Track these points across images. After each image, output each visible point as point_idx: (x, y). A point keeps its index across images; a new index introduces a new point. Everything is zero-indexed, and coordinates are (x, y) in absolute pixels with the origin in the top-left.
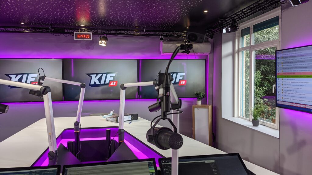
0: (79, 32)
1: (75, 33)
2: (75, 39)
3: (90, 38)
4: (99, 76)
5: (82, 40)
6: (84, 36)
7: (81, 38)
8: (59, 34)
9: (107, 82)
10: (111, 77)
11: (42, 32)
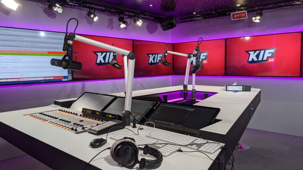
1: (232, 14)
4: (257, 52)
5: (238, 19)
6: (240, 15)
9: (265, 59)
10: (269, 53)
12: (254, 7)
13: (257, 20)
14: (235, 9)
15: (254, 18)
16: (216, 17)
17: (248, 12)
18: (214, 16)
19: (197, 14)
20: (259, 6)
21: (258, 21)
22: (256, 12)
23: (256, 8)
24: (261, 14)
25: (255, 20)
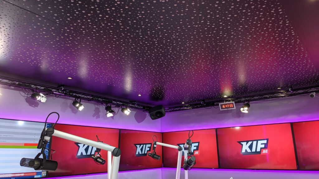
0: (224, 103)
1: (220, 104)
2: (221, 110)
3: (233, 107)
4: (250, 143)
5: (227, 109)
6: (228, 106)
7: (226, 108)
8: (210, 107)
9: (258, 150)
10: (262, 144)
11: (197, 107)
12: (241, 98)
13: (245, 110)
14: (223, 100)
15: (242, 109)
16: (204, 107)
17: (235, 103)
18: (202, 106)
19: (185, 103)
20: (245, 97)
21: (246, 112)
22: (243, 103)
23: (243, 99)
24: (248, 105)
25: (244, 110)
